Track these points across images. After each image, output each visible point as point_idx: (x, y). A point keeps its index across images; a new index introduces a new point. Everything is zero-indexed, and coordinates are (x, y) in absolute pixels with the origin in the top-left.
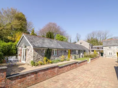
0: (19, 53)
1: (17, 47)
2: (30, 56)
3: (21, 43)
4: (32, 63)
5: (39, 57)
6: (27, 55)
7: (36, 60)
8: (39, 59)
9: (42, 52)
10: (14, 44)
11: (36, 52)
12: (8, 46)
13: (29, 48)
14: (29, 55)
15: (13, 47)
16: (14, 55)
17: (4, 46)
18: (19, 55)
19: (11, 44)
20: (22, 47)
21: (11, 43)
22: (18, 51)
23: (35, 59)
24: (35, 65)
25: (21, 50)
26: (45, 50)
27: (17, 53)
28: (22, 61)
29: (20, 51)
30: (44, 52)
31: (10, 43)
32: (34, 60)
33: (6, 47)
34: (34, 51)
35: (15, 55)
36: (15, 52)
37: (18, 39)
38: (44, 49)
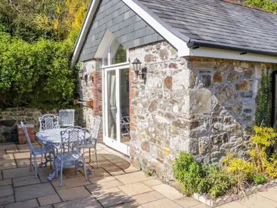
0: (88, 93)
1: (77, 62)
2: (162, 120)
3: (92, 38)
4: (188, 176)
5: (226, 127)
6: (137, 109)
7: (208, 150)
8: (226, 138)
9: (244, 85)
10: (62, 46)
11: (208, 84)
12: (35, 55)
13: (148, 59)
14: (152, 107)
15: (56, 64)
16: (67, 107)
17: (18, 60)
18: (90, 105)
19: (48, 47)
20: (100, 60)
21: (49, 43)
22: (83, 83)
23: (202, 141)
24: (205, 190)
25: (97, 77)
26: (257, 74)
27: (77, 94)
28: (106, 139)
29: (90, 82)
30: (256, 88)
31: (41, 45)
32: (194, 146)
33: (27, 62)
34: (192, 79)
35: (71, 105)
36: (71, 91)
37: (76, 24)
38: (252, 64)
